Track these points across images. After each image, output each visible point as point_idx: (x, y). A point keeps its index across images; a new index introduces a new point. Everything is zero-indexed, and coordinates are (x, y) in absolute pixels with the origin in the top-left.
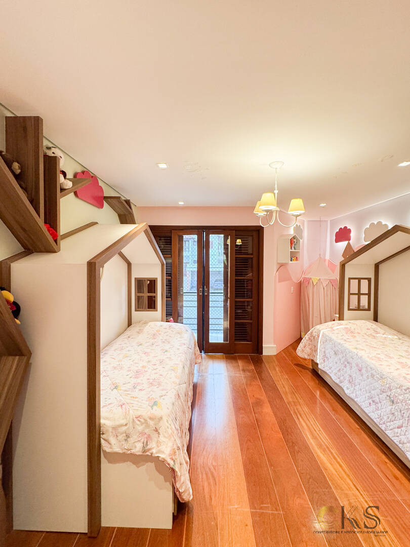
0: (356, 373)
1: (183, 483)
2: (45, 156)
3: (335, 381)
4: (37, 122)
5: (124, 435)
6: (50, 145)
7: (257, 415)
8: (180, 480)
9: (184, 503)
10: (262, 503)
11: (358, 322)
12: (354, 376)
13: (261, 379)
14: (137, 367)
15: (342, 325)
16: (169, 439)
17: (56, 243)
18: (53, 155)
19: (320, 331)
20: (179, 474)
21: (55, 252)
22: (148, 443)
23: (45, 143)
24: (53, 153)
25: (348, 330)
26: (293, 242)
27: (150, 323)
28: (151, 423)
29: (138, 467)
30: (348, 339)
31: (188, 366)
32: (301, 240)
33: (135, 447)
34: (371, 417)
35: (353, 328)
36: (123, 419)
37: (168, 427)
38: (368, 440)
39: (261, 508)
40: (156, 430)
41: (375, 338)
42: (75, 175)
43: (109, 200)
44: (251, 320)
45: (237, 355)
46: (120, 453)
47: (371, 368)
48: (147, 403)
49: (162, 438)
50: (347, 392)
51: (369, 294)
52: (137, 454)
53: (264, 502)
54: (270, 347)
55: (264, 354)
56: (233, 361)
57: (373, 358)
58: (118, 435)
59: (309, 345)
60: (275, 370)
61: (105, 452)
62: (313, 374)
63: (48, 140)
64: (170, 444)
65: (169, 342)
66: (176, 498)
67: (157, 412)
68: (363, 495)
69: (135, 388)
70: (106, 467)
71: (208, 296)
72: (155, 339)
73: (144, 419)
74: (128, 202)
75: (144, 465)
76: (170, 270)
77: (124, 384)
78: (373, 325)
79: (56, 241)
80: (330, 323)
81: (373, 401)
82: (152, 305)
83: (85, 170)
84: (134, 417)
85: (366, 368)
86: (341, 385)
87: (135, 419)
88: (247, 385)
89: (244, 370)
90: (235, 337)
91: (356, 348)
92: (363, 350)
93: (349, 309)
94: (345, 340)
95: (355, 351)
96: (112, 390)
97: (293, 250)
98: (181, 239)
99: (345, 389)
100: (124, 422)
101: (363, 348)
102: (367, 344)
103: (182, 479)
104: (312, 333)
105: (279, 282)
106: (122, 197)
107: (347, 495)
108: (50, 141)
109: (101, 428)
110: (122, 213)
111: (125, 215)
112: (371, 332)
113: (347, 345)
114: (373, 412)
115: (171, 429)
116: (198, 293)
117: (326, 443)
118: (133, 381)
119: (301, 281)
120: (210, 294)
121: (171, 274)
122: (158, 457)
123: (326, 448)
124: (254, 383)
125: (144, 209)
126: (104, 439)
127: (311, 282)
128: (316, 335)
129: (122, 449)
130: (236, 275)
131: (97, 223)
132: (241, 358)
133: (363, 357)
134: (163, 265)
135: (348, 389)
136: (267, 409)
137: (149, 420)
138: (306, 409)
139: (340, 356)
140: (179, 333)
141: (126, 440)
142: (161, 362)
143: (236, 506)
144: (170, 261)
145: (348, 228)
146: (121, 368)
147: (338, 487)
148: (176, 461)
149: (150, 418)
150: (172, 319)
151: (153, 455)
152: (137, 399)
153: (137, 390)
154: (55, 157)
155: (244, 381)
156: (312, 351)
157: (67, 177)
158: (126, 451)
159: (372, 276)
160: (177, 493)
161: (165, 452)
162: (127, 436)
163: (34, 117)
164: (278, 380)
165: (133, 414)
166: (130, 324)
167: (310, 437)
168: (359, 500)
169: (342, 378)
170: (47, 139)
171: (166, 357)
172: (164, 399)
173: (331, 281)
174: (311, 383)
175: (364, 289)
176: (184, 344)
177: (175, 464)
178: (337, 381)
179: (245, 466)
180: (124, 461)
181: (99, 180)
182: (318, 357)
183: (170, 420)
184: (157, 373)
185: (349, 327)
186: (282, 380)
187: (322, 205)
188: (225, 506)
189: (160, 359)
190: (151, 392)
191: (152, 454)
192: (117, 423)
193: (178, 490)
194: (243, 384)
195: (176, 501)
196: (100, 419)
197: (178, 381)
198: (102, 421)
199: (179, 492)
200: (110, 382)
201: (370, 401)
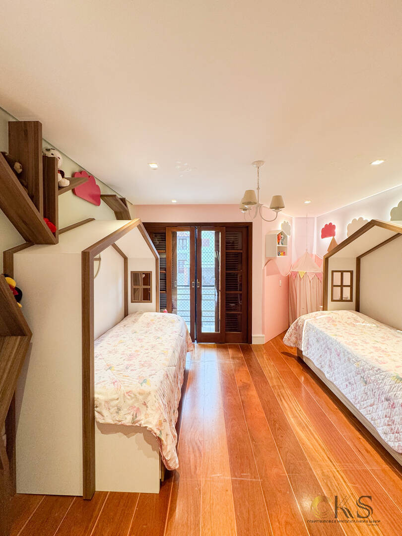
0: (335, 358)
1: (169, 451)
2: (45, 157)
3: (317, 367)
4: (37, 126)
5: (116, 408)
6: (49, 147)
7: (243, 397)
8: (166, 448)
9: (171, 471)
10: (243, 472)
11: (340, 312)
12: (333, 360)
13: (250, 366)
14: (130, 351)
15: (325, 314)
16: (156, 412)
17: (55, 236)
18: (52, 156)
19: (304, 321)
20: (165, 442)
21: (54, 244)
22: (137, 416)
23: (44, 145)
24: (52, 154)
25: (329, 319)
26: (280, 237)
27: (145, 314)
28: (141, 397)
29: (129, 438)
30: (329, 327)
31: (179, 351)
32: (288, 236)
33: (126, 418)
34: (348, 397)
35: (334, 317)
36: (115, 394)
37: (155, 402)
38: (345, 418)
39: (241, 477)
40: (145, 404)
41: (354, 326)
42: (73, 175)
43: (105, 198)
44: (241, 311)
45: (227, 344)
46: (111, 424)
47: (348, 353)
48: (138, 381)
49: (149, 411)
50: (327, 375)
51: (351, 286)
52: (128, 424)
53: (245, 471)
54: (259, 337)
55: (253, 343)
56: (224, 350)
57: (351, 343)
58: (110, 408)
59: (295, 334)
60: (263, 357)
61: (98, 423)
62: (298, 362)
63: (48, 142)
64: (157, 416)
65: (161, 330)
66: (162, 465)
67: (145, 388)
68: (336, 466)
69: (127, 368)
70: (99, 437)
71: (200, 288)
72: (148, 327)
73: (134, 394)
74: (123, 200)
75: (134, 435)
76: (164, 264)
77: (117, 365)
78: (354, 314)
79: (54, 234)
80: (314, 314)
81: (350, 383)
82: (147, 297)
83: (83, 170)
84: (125, 392)
85: (344, 353)
86: (322, 370)
87: (126, 394)
88: (235, 370)
89: (233, 358)
90: (226, 327)
91: (336, 335)
92: (341, 336)
93: (333, 300)
94: (327, 328)
95: (334, 337)
96: (106, 370)
97: (280, 245)
98: (174, 235)
99: (325, 373)
100: (116, 396)
101: (341, 335)
102: (346, 331)
103: (169, 448)
104: (297, 322)
105: (267, 275)
106: (117, 195)
107: (320, 466)
108: (49, 144)
109: (95, 402)
110: (118, 211)
111: (121, 212)
112: (352, 321)
113: (328, 333)
114: (350, 393)
115: (159, 403)
116: (191, 286)
117: (305, 422)
118: (127, 362)
119: (289, 276)
120: (202, 288)
121: (165, 268)
122: (146, 427)
123: (305, 425)
124: (241, 369)
125: (139, 207)
126: (99, 412)
127: (298, 277)
128: (301, 325)
129: (114, 421)
130: (227, 269)
131: (93, 219)
132: (231, 347)
133: (342, 343)
134: (157, 259)
135: (328, 373)
136: (253, 392)
137: (138, 395)
138: (289, 392)
139: (322, 343)
140: (172, 322)
141: (117, 412)
142: (153, 347)
143: (218, 475)
144: (164, 256)
145: (333, 224)
146: (116, 352)
147: (313, 459)
148: (162, 431)
149: (139, 394)
150: (166, 310)
151: (142, 426)
152: (128, 378)
153: (129, 370)
154: (54, 158)
155: (233, 367)
156: (297, 339)
157: (65, 176)
158: (117, 422)
159: (354, 268)
160: (164, 461)
161: (152, 422)
162: (118, 409)
163: (34, 122)
164: (265, 367)
165: (124, 389)
166: (126, 314)
167: (290, 416)
168: (332, 470)
169: (323, 363)
170: (45, 140)
171: (158, 342)
172: (153, 378)
173: (316, 274)
174: (296, 369)
175: (347, 281)
176: (176, 332)
177: (161, 433)
178: (319, 367)
179: (229, 441)
180: (116, 432)
181: (96, 180)
182: (303, 345)
183: (158, 395)
184: (148, 356)
185: (331, 316)
186: (269, 366)
187: (307, 202)
188: (208, 475)
189: (152, 345)
190: (142, 372)
191: (140, 425)
192: (110, 397)
193: (164, 458)
194: (232, 370)
195: (163, 468)
196: (93, 394)
197: (167, 363)
198: (96, 396)
199: (166, 460)
200: (105, 364)
201: (347, 383)
